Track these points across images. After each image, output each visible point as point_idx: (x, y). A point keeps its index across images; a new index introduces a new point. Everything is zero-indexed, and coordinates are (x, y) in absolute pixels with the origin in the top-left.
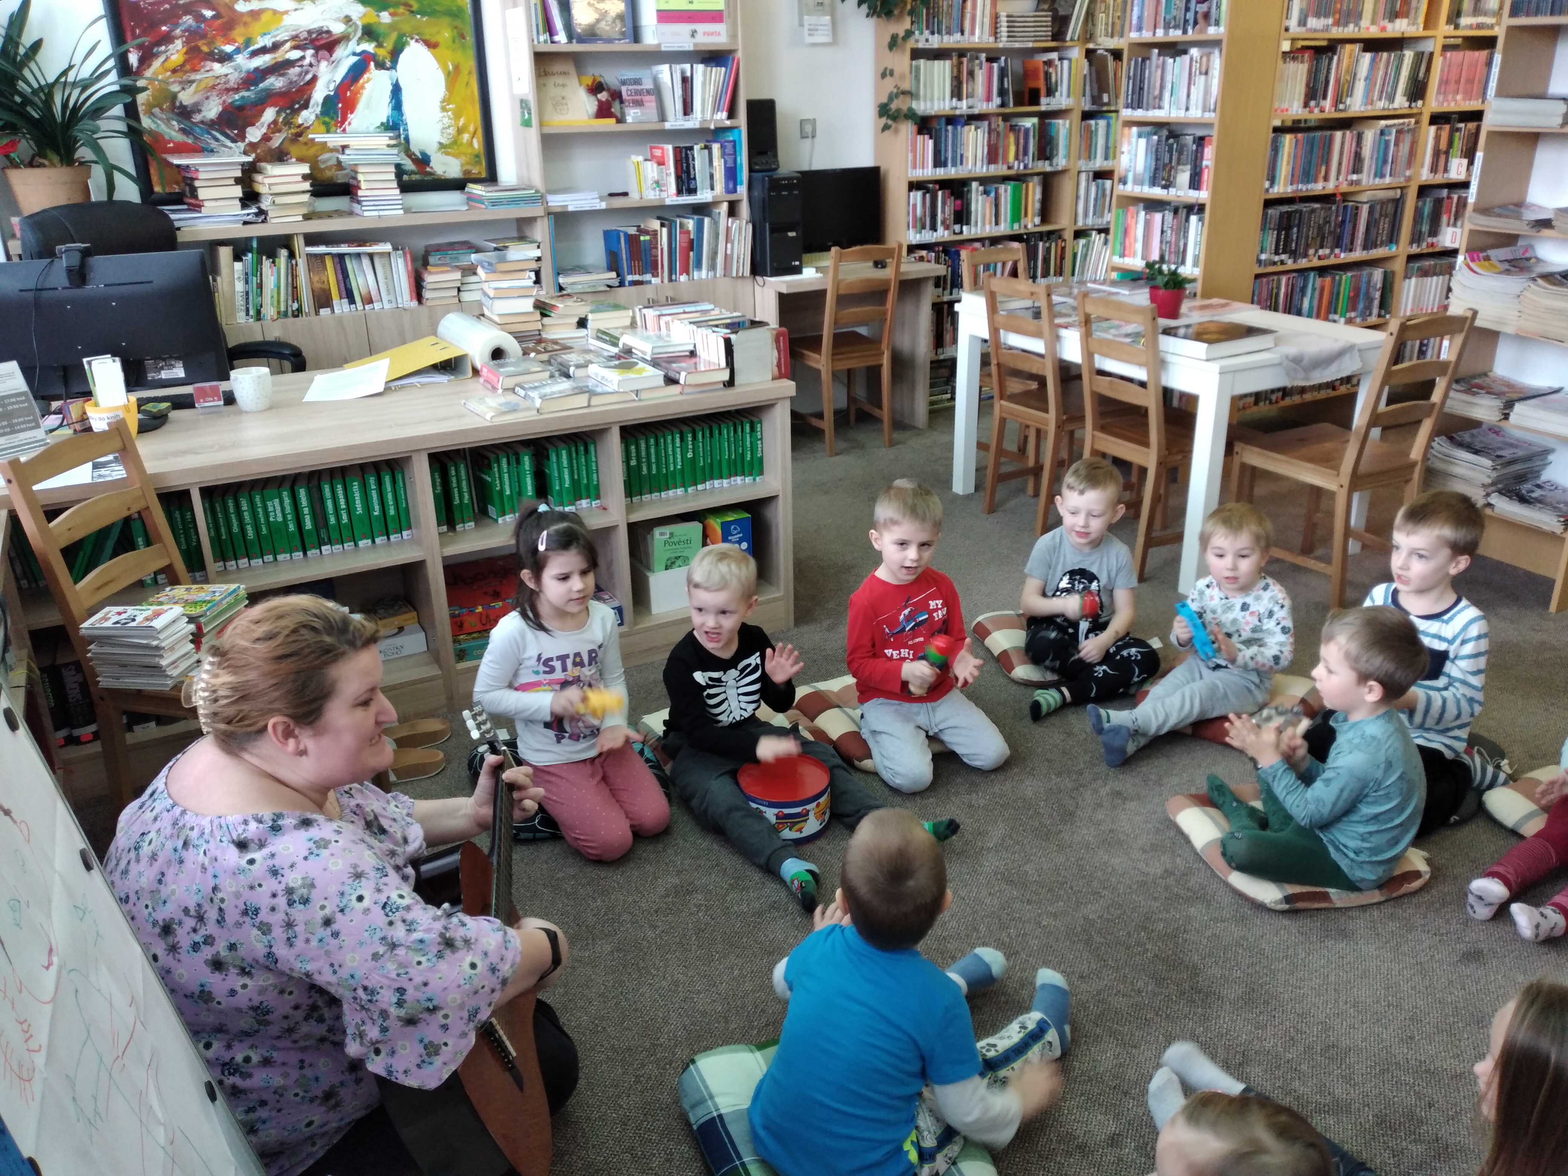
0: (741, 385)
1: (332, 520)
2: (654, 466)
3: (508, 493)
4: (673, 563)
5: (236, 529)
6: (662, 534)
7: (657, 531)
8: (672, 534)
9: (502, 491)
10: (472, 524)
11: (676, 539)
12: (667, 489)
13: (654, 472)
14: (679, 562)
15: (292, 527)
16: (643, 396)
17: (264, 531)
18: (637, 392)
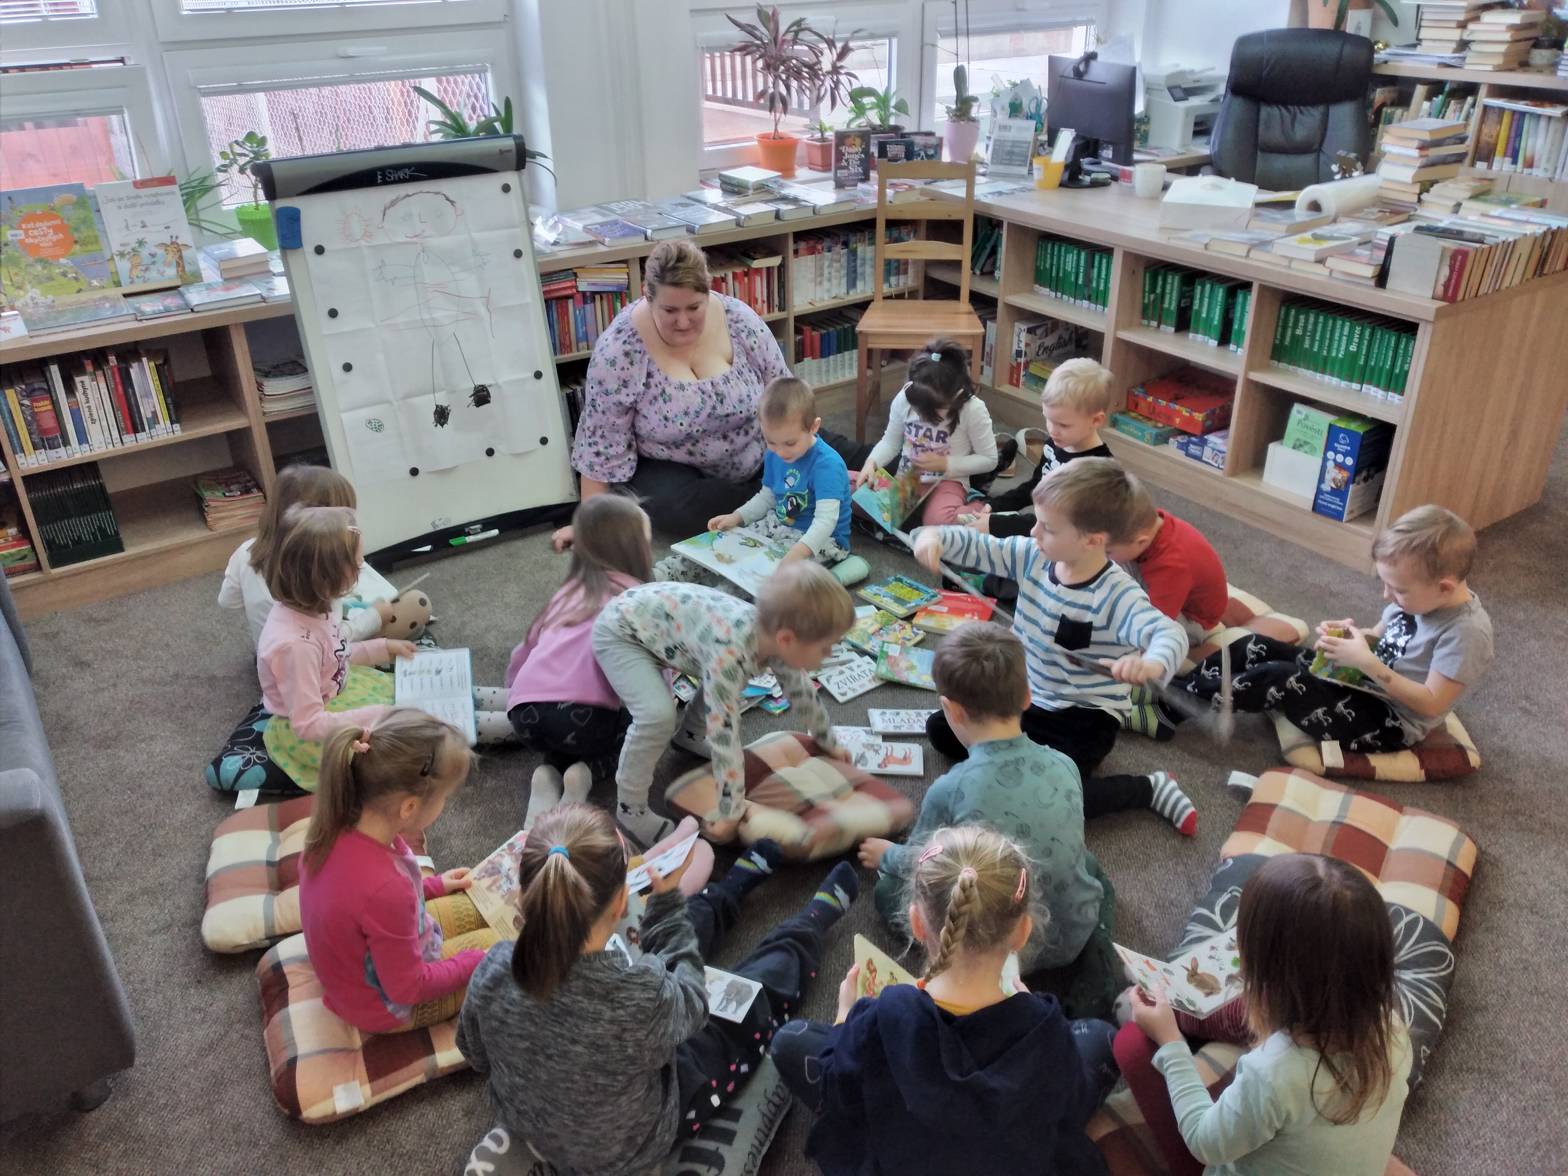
0: (1393, 290)
1: (1094, 285)
2: (1317, 344)
3: (1204, 315)
4: (1301, 446)
5: (1048, 266)
6: (1299, 412)
7: (1297, 407)
8: (1307, 417)
9: (1199, 312)
10: (1172, 329)
11: (1309, 424)
12: (1323, 372)
13: (1315, 349)
14: (1306, 448)
15: (1073, 279)
16: (1294, 265)
17: (1061, 275)
18: (1291, 259)
